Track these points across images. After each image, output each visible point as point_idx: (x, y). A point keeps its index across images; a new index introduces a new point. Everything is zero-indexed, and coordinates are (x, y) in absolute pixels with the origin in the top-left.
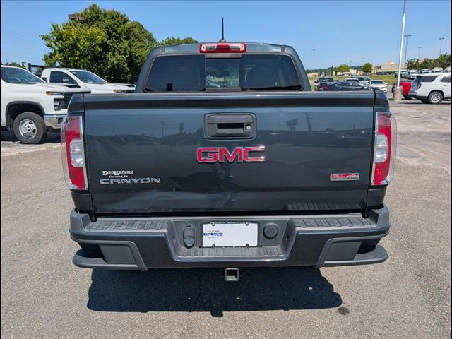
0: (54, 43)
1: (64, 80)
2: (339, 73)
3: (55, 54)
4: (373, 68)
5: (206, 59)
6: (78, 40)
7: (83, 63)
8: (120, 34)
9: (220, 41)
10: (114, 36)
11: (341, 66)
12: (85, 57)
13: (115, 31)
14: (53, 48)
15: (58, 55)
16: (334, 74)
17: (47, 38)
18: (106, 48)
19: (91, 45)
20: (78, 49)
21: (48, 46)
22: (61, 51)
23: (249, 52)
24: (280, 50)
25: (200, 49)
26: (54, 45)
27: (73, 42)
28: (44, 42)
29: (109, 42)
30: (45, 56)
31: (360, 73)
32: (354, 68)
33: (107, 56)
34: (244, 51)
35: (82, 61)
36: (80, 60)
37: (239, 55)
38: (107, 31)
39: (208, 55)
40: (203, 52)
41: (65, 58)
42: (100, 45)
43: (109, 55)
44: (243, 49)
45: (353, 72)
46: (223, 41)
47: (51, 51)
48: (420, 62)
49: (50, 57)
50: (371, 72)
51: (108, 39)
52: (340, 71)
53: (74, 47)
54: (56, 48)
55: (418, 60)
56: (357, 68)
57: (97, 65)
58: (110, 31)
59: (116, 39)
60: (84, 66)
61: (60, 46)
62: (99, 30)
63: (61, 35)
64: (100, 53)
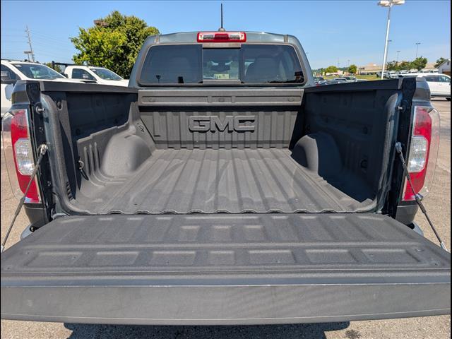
0: (82, 45)
1: (84, 77)
2: (328, 74)
3: (82, 55)
4: (357, 69)
5: (204, 48)
6: (102, 43)
7: (107, 63)
8: (138, 38)
9: (219, 31)
10: (134, 39)
11: (330, 68)
12: (109, 58)
13: (134, 35)
14: (81, 50)
15: (85, 55)
16: (324, 74)
17: (75, 41)
18: (127, 49)
19: (113, 48)
20: (102, 51)
21: (77, 48)
22: (88, 52)
23: (250, 41)
24: (282, 40)
25: (198, 38)
26: (81, 47)
27: (98, 45)
28: (73, 45)
29: (129, 45)
30: (74, 57)
31: (346, 74)
32: (341, 69)
33: (128, 57)
34: (244, 41)
35: (106, 61)
36: (104, 60)
37: (239, 45)
38: (128, 35)
39: (205, 45)
40: (201, 41)
41: (91, 58)
42: (122, 47)
43: (129, 57)
44: (243, 38)
45: (340, 73)
46: (222, 30)
47: (79, 52)
48: (399, 64)
49: (79, 57)
50: (355, 73)
51: (129, 42)
52: (329, 72)
53: (98, 49)
54: (84, 49)
55: (397, 62)
56: (344, 70)
57: (120, 65)
58: (131, 35)
59: (136, 42)
60: (108, 65)
61: (87, 48)
62: (120, 34)
63: (88, 38)
64: (122, 54)
